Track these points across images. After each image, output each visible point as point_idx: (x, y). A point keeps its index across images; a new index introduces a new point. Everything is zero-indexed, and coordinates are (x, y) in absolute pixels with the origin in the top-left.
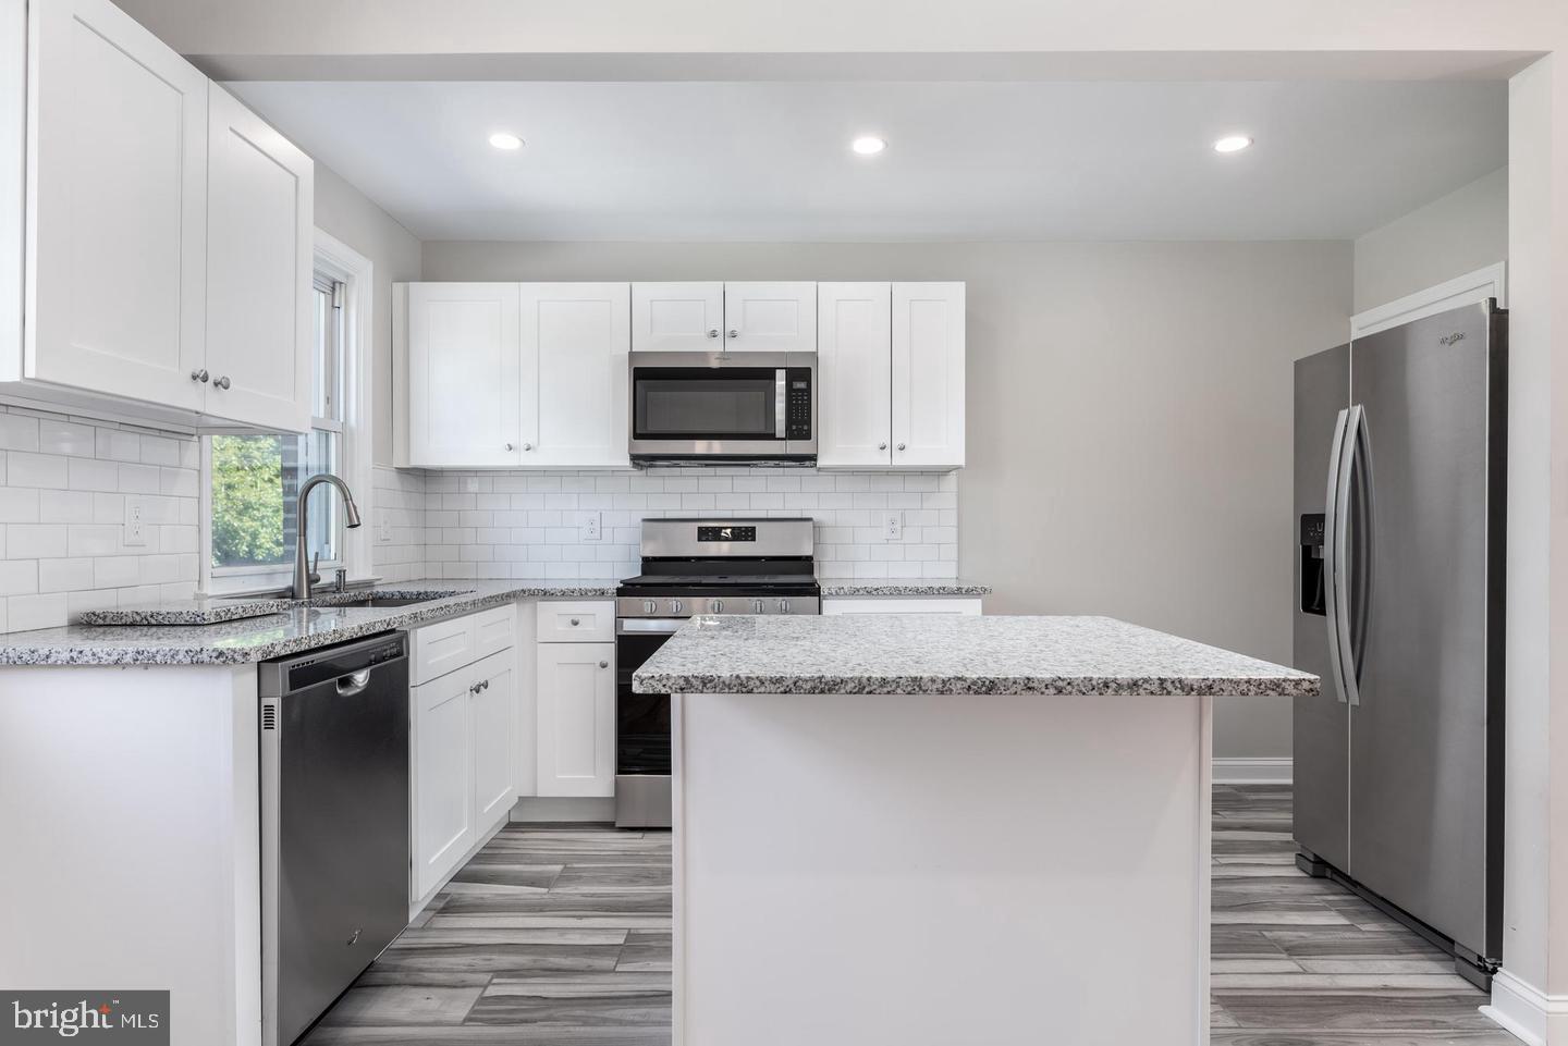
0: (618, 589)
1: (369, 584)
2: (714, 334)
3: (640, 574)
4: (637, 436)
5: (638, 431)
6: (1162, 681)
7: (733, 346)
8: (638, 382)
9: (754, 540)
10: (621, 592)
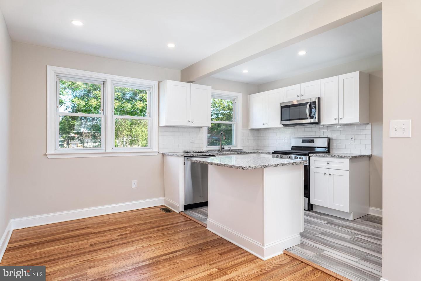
0: (272, 152)
1: (241, 150)
2: (298, 96)
3: (291, 150)
4: (282, 120)
5: (282, 119)
6: (227, 165)
7: (302, 98)
8: (282, 109)
9: (313, 143)
10: (272, 153)
